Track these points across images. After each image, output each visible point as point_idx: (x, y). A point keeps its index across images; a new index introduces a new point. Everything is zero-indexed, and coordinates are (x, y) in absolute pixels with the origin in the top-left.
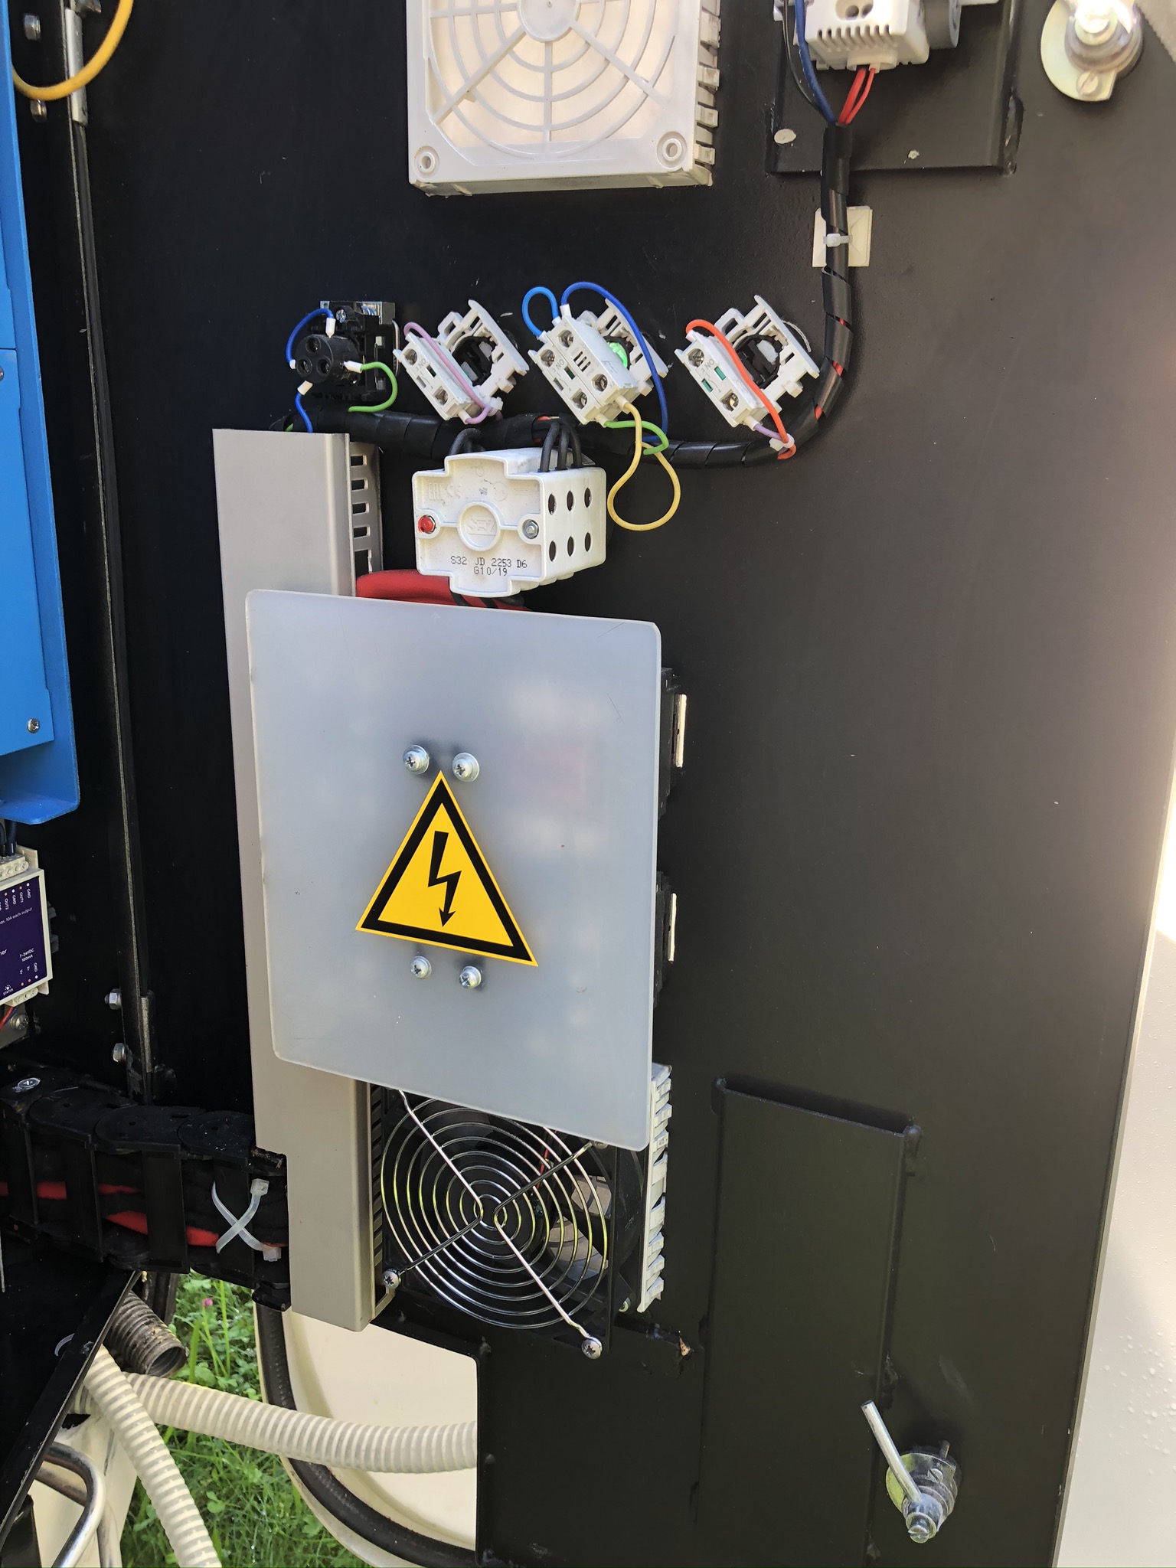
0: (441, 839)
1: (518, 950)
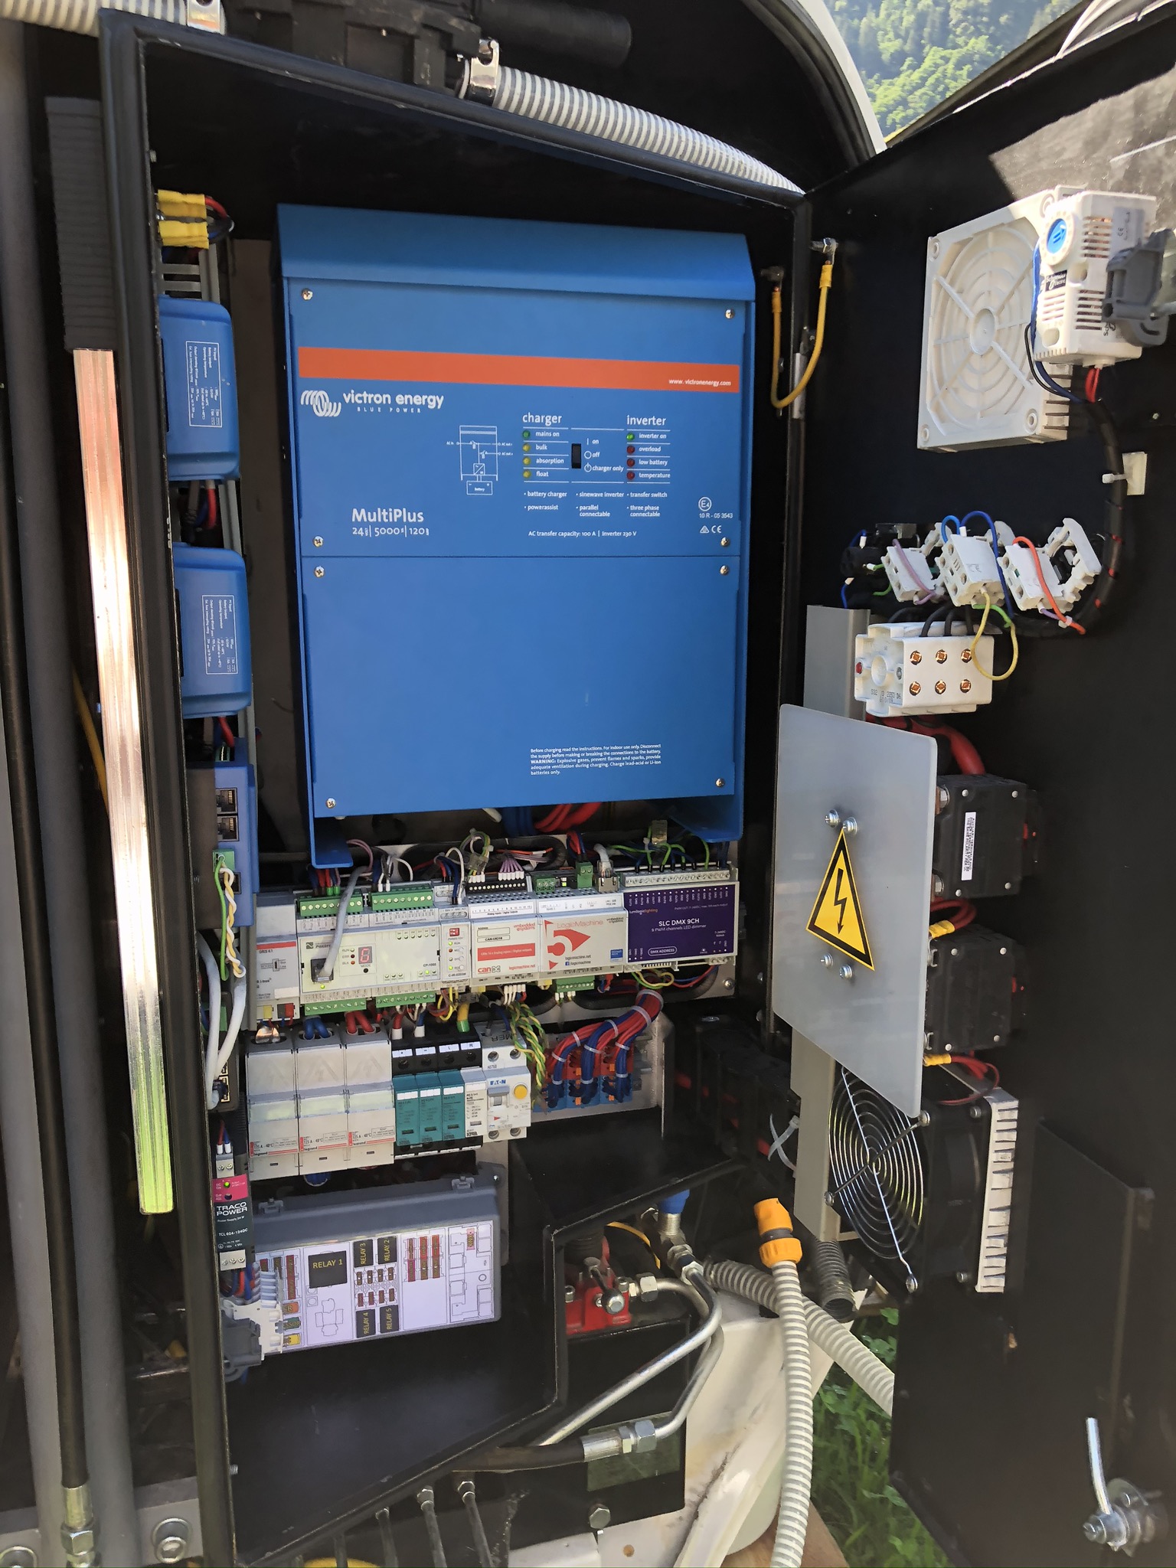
0: (840, 872)
1: (866, 958)
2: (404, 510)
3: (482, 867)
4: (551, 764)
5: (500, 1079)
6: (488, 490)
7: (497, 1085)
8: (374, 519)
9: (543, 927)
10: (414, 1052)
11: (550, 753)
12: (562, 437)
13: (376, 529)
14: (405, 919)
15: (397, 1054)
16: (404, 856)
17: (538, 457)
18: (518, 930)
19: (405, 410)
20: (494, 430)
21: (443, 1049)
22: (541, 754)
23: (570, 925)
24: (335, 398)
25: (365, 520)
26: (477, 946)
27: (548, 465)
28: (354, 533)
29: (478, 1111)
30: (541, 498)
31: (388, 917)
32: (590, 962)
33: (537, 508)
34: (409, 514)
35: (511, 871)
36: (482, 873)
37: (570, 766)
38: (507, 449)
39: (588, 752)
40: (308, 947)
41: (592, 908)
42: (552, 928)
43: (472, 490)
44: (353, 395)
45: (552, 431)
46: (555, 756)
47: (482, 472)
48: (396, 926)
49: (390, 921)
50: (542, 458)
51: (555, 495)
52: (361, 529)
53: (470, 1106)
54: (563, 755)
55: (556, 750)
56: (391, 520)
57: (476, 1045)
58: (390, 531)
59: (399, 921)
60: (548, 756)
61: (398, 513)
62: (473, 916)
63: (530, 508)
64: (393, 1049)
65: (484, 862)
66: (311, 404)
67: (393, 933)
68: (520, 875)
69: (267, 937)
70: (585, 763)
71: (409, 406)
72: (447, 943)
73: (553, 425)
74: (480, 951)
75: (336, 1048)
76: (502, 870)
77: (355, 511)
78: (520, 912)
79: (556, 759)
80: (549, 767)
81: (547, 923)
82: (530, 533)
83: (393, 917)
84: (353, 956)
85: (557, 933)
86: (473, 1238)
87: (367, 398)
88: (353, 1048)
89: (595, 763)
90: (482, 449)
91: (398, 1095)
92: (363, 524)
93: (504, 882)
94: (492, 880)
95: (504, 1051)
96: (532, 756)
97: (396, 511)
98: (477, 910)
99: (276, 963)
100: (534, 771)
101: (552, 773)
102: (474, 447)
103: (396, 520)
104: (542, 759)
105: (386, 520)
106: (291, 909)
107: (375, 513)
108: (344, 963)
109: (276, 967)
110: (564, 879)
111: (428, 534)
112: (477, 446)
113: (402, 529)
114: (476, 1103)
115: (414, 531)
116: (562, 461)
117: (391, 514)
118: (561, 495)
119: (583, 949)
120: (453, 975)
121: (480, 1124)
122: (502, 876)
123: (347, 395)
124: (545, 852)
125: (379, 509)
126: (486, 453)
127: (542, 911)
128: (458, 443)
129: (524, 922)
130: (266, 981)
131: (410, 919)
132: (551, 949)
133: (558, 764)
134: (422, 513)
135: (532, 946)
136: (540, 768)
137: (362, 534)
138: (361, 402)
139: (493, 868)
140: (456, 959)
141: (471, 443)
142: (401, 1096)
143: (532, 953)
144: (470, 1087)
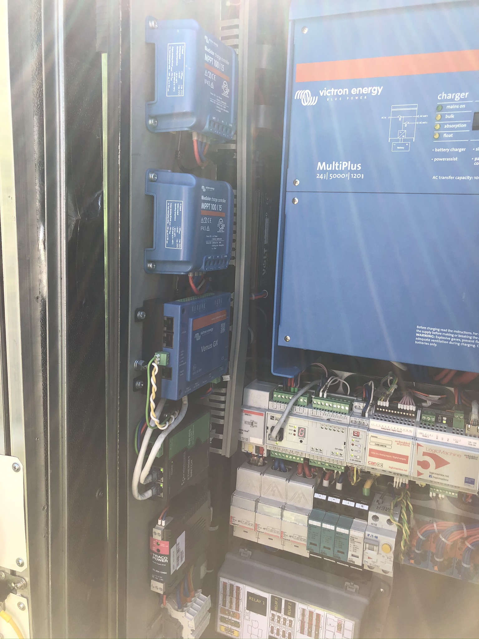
2: (349, 162)
3: (388, 397)
4: (431, 339)
5: (375, 535)
6: (406, 148)
7: (371, 538)
8: (330, 169)
9: (416, 447)
10: (327, 498)
11: (431, 331)
12: (468, 106)
13: (331, 175)
14: (329, 417)
15: (317, 496)
16: (347, 379)
17: (446, 124)
18: (398, 444)
19: (357, 98)
20: (416, 106)
21: (345, 502)
22: (424, 330)
23: (435, 451)
24: (315, 93)
25: (325, 169)
26: (369, 447)
27: (453, 129)
28: (317, 177)
29: (357, 549)
30: (445, 152)
31: (319, 413)
32: (448, 480)
33: (441, 159)
34: (352, 165)
35: (407, 404)
36: (387, 401)
37: (445, 342)
38: (423, 119)
39: (461, 334)
40: (271, 419)
41: (456, 444)
42: (422, 450)
43: (395, 148)
44: (325, 91)
45: (460, 104)
46: (434, 333)
47: (403, 136)
48: (322, 420)
49: (319, 416)
50: (449, 124)
51: (456, 150)
52: (322, 175)
53: (352, 544)
54: (441, 334)
55: (436, 329)
56: (340, 169)
57: (366, 507)
58: (339, 176)
59: (325, 417)
60: (430, 332)
61: (345, 164)
62: (371, 427)
63: (436, 159)
64: (316, 491)
65: (389, 395)
66: (301, 98)
67: (319, 424)
68: (413, 408)
69: (253, 407)
70: (457, 342)
71: (359, 95)
72: (352, 439)
73: (461, 99)
74: (371, 450)
75: (283, 480)
76: (400, 402)
77: (319, 163)
78: (403, 433)
79: (435, 335)
80: (429, 340)
81: (418, 445)
82: (434, 178)
83: (322, 414)
84: (295, 431)
85: (425, 454)
86: (341, 627)
87: (334, 92)
88: (292, 483)
89: (465, 343)
90: (406, 120)
91: (309, 520)
92: (323, 172)
93: (401, 410)
94: (393, 407)
95: (383, 518)
96: (418, 331)
97: (344, 163)
98: (375, 424)
99: (252, 422)
100: (417, 341)
101: (431, 344)
102: (400, 119)
103: (343, 169)
104: (423, 333)
105: (337, 169)
106: (267, 395)
107: (331, 165)
108: (289, 433)
109: (252, 425)
110: (445, 418)
111: (362, 178)
112: (402, 118)
113: (347, 175)
114: (356, 544)
115: (354, 176)
116: (465, 125)
117: (341, 165)
118: (460, 150)
119: (443, 470)
120: (353, 460)
121: (358, 558)
122: (400, 406)
123: (322, 92)
124: (440, 397)
125: (334, 162)
126: (408, 123)
127: (419, 436)
128: (389, 117)
129: (403, 440)
130: (247, 431)
131: (332, 418)
132: (419, 463)
133: (436, 339)
134: (360, 164)
135: (407, 457)
136: (422, 340)
137: (322, 177)
138: (329, 95)
139: (395, 399)
140: (355, 451)
141: (398, 117)
142: (312, 522)
143: (406, 462)
144: (353, 533)
